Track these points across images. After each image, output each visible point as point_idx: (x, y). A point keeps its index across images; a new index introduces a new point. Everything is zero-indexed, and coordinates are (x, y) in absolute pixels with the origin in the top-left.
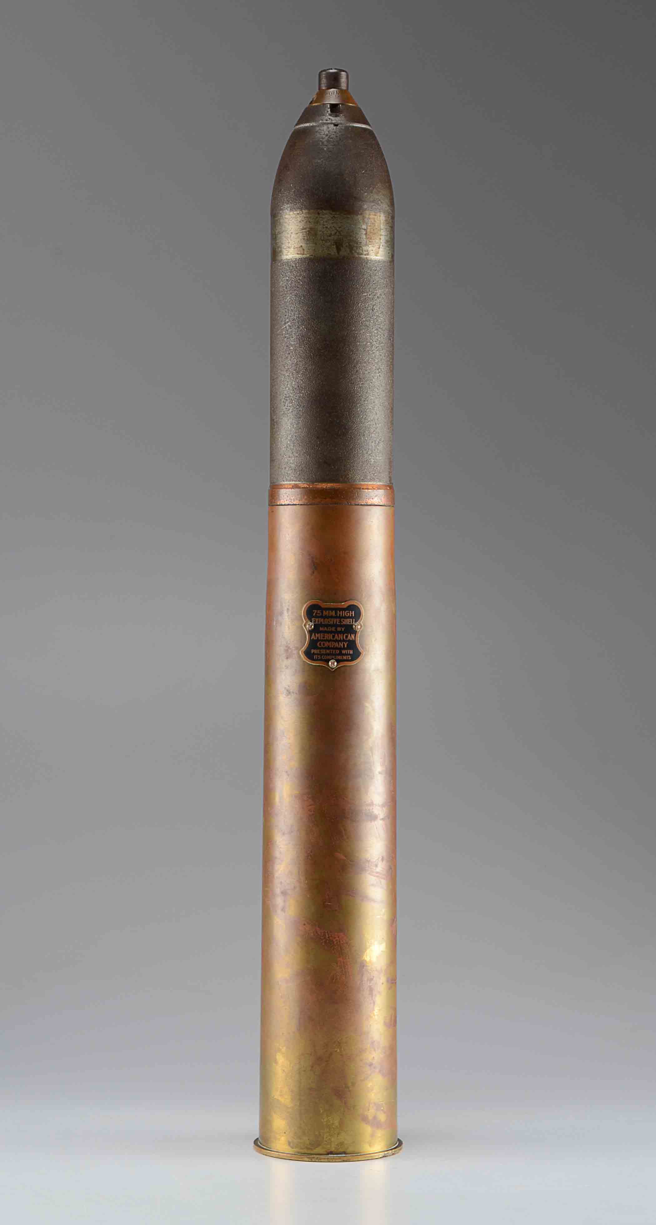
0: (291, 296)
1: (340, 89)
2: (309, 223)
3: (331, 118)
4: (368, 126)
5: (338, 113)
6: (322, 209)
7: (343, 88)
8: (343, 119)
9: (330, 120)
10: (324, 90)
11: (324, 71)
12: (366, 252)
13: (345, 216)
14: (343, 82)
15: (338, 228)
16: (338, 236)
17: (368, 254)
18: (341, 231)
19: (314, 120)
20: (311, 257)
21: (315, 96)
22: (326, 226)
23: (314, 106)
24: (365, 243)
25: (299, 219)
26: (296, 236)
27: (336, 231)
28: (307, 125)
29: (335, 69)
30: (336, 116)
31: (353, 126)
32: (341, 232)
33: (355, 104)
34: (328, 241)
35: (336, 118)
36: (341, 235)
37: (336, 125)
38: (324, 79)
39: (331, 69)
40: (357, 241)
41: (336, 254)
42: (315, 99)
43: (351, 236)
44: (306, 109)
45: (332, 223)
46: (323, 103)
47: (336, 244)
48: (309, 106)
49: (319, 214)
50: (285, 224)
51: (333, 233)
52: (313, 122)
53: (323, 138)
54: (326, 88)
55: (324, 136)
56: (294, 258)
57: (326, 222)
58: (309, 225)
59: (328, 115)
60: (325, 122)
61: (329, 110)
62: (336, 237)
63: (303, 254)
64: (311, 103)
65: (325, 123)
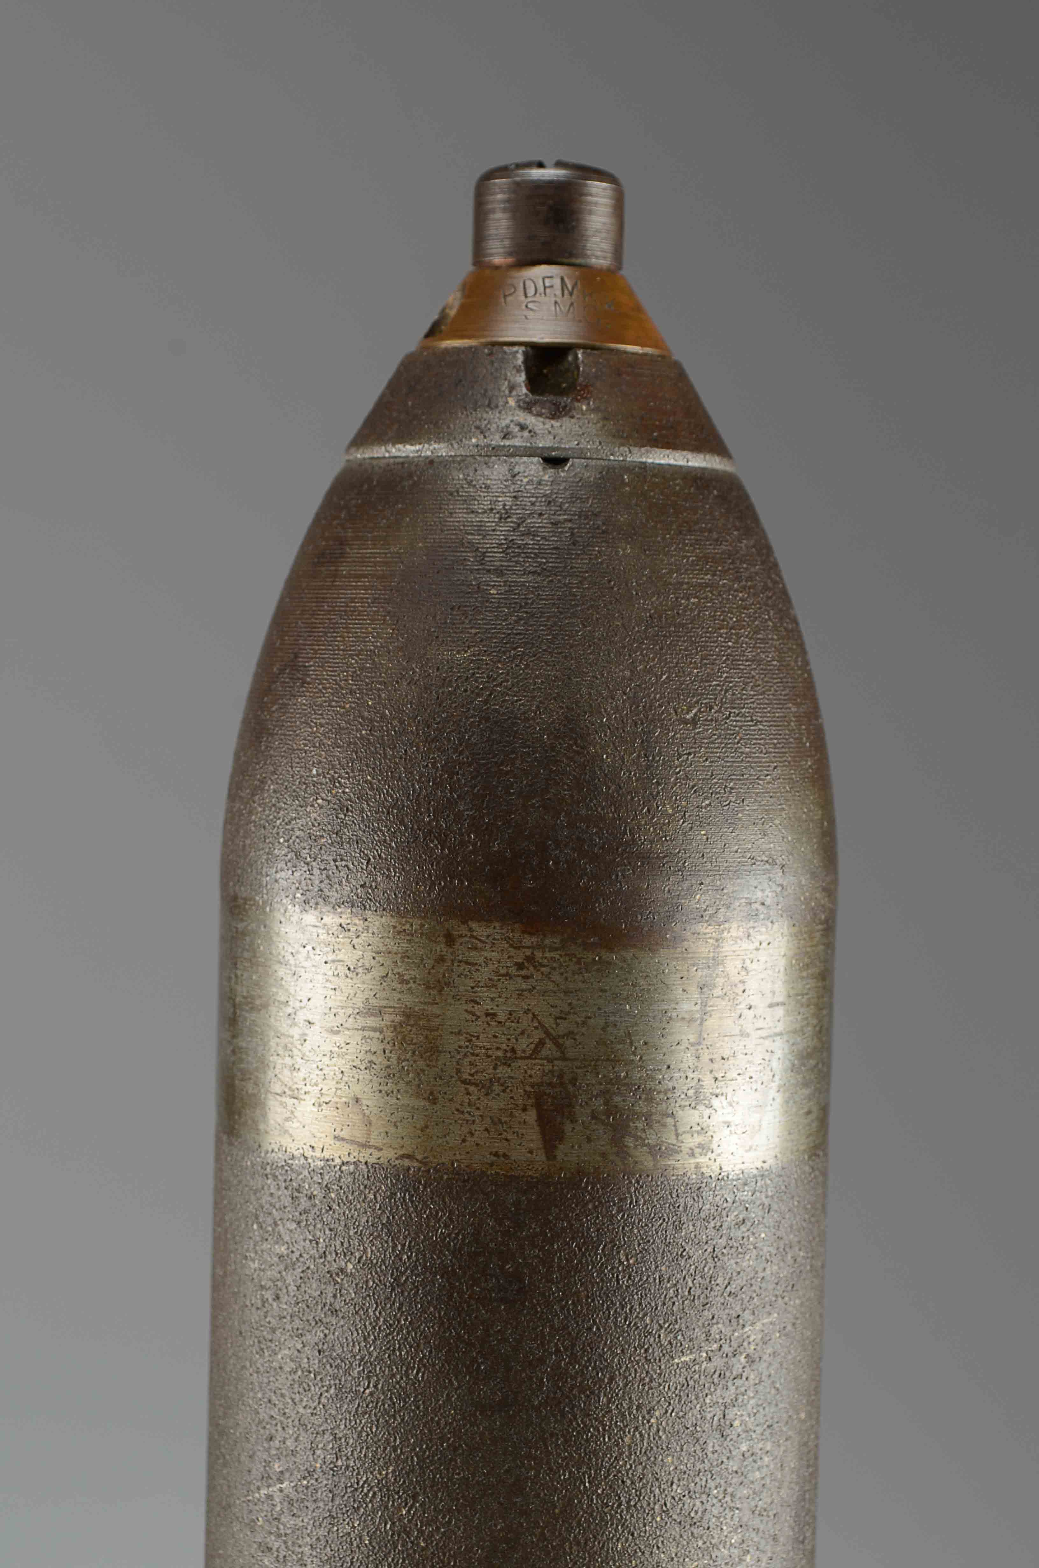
0: (299, 1346)
1: (579, 266)
2: (396, 985)
3: (530, 420)
4: (717, 459)
5: (563, 392)
6: (466, 915)
7: (593, 261)
8: (592, 429)
9: (526, 434)
10: (497, 268)
11: (502, 171)
12: (698, 1139)
13: (589, 956)
14: (598, 231)
15: (548, 1022)
16: (550, 1060)
17: (704, 1148)
18: (570, 1034)
19: (437, 431)
20: (407, 1162)
21: (453, 299)
22: (488, 1006)
23: (446, 351)
24: (691, 1093)
25: (348, 956)
26: (329, 1044)
27: (538, 1035)
28: (407, 450)
29: (559, 164)
30: (557, 413)
31: (644, 466)
32: (569, 1042)
33: (656, 346)
34: (497, 1088)
35: (556, 424)
36: (564, 1059)
37: (554, 461)
38: (499, 215)
39: (541, 165)
40: (650, 1084)
41: (540, 1157)
42: (452, 313)
43: (615, 1062)
44: (408, 364)
45: (520, 993)
46: (489, 339)
47: (538, 1106)
48: (424, 348)
49: (450, 940)
50: (282, 972)
51: (524, 1045)
52: (439, 440)
53: (480, 530)
54: (510, 260)
55: (490, 520)
56: (318, 1153)
57: (491, 985)
58: (396, 996)
59: (512, 402)
60: (496, 440)
61: (522, 378)
62: (536, 1070)
63: (364, 1146)
64: (434, 331)
65: (496, 451)
